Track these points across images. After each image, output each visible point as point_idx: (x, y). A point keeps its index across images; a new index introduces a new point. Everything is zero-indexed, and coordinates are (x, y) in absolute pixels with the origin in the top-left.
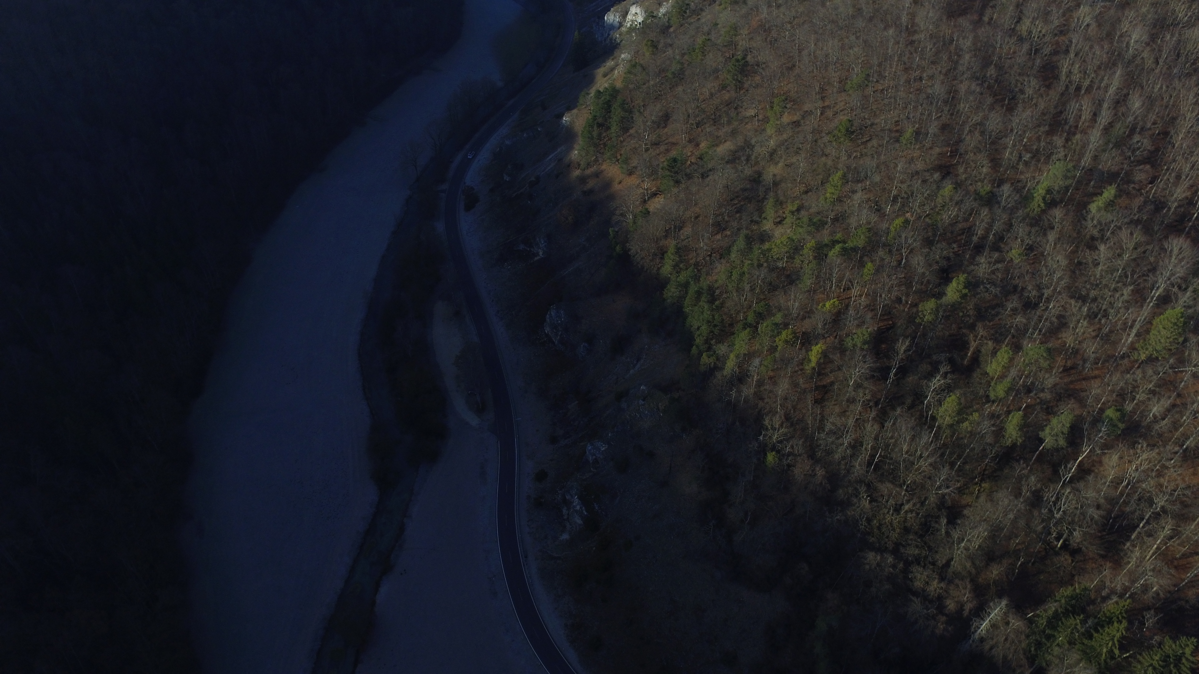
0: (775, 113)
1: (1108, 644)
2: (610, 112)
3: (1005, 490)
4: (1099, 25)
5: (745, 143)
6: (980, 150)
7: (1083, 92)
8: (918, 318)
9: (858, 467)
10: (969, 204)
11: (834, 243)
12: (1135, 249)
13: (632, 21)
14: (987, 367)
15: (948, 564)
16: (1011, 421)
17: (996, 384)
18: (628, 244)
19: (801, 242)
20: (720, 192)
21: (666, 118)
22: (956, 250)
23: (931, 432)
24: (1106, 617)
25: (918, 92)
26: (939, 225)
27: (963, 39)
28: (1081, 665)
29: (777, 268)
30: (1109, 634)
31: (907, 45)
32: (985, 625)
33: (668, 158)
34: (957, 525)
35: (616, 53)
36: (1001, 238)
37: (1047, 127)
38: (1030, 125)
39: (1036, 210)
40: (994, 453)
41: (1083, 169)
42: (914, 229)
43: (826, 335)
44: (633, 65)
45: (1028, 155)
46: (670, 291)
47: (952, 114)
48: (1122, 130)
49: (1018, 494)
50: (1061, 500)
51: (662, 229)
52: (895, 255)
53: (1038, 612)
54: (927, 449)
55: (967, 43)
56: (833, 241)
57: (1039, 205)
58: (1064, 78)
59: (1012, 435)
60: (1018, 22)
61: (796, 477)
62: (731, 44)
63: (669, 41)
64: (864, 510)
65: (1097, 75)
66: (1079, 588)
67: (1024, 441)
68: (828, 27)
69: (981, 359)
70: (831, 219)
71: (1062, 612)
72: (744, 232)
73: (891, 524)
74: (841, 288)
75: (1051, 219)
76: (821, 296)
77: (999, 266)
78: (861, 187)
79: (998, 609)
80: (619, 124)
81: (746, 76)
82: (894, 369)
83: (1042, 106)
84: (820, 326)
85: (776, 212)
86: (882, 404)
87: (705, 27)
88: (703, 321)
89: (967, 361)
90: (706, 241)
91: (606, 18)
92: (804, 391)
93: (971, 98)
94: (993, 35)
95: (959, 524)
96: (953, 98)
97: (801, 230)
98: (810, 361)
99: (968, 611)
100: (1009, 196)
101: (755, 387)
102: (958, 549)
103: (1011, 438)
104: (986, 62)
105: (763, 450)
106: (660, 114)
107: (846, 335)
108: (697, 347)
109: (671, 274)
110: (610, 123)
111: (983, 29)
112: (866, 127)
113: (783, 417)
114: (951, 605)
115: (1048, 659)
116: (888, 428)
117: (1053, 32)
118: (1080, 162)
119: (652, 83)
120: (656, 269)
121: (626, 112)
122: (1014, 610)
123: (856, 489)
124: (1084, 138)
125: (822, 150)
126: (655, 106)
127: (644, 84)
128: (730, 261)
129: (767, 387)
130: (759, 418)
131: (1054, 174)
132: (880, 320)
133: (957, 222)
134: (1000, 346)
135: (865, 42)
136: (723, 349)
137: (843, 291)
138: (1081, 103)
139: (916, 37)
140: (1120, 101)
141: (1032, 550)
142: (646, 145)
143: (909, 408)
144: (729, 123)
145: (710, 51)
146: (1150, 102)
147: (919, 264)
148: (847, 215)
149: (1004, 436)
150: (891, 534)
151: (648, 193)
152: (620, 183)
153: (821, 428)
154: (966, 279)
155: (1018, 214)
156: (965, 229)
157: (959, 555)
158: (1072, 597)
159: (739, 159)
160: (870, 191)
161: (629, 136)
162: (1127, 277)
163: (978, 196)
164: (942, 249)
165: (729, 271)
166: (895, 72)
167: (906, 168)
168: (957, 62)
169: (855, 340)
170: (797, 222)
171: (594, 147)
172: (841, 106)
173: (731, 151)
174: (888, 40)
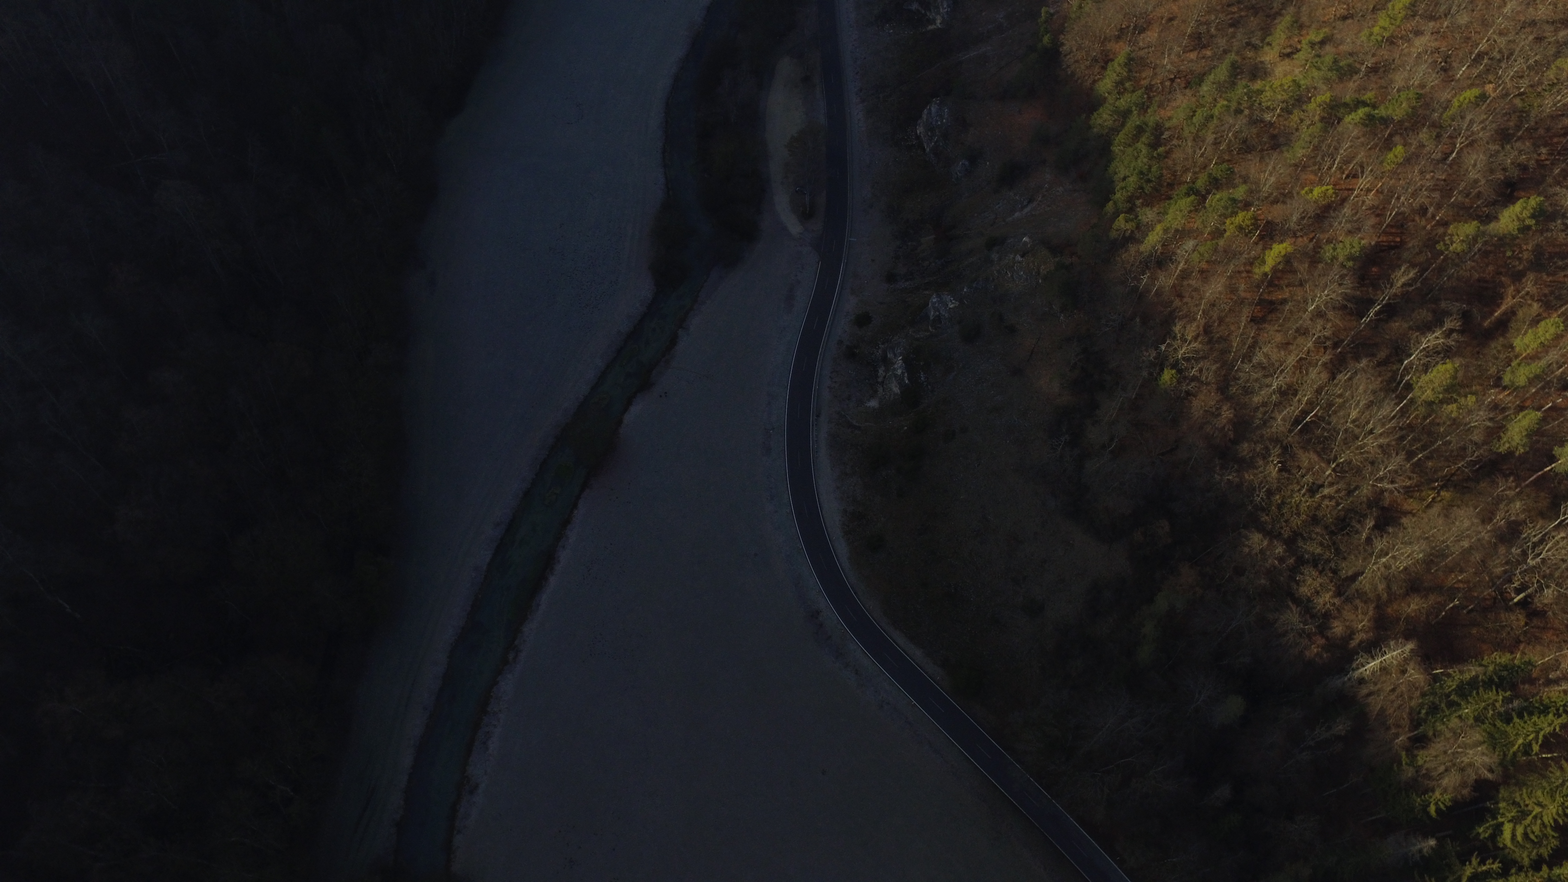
1: (1528, 735)
3: (1472, 509)
8: (1442, 243)
9: (1280, 422)
11: (1359, 103)
14: (1516, 338)
15: (1354, 578)
16: (1519, 420)
17: (1519, 365)
18: (1062, 37)
19: (1309, 91)
22: (1543, 157)
23: (1398, 404)
24: (1542, 704)
26: (1533, 114)
28: (1479, 749)
29: (1262, 121)
30: (1535, 724)
32: (1373, 664)
34: (1385, 533)
40: (1476, 457)
42: (1489, 111)
43: (1299, 234)
46: (1101, 117)
49: (1487, 518)
50: (1546, 545)
51: (1115, 26)
52: (1444, 144)
53: (1450, 671)
54: (1383, 425)
59: (1512, 439)
61: (1192, 411)
64: (1268, 478)
66: (1521, 659)
67: (1527, 453)
69: (1513, 324)
70: (1367, 67)
71: (1483, 681)
72: (1232, 57)
73: (1297, 506)
74: (1343, 173)
76: (1312, 177)
79: (1399, 651)
82: (1379, 305)
84: (1295, 219)
86: (1344, 347)
88: (1134, 169)
89: (1490, 323)
90: (1173, 57)
92: (1242, 302)
95: (1389, 533)
97: (1315, 73)
98: (1264, 262)
99: (1357, 641)
101: (1177, 279)
102: (1374, 564)
103: (1509, 443)
105: (1160, 364)
107: (1326, 242)
108: (1115, 203)
109: (1109, 93)
113: (1201, 328)
114: (1338, 628)
115: (1439, 728)
116: (1340, 381)
120: (1090, 81)
122: (1419, 658)
123: (1267, 449)
128: (1198, 94)
129: (1193, 282)
130: (1168, 321)
132: (1385, 233)
134: (1549, 314)
136: (1149, 216)
137: (1346, 178)
141: (1476, 594)
143: (1379, 364)
147: (1475, 165)
148: (1393, 66)
149: (1499, 438)
150: (1292, 519)
153: (1247, 357)
154: (1539, 205)
157: (1374, 571)
158: (1505, 667)
160: (1444, 37)
164: (1520, 151)
165: (1191, 109)
169: (1339, 250)
170: (1314, 61)
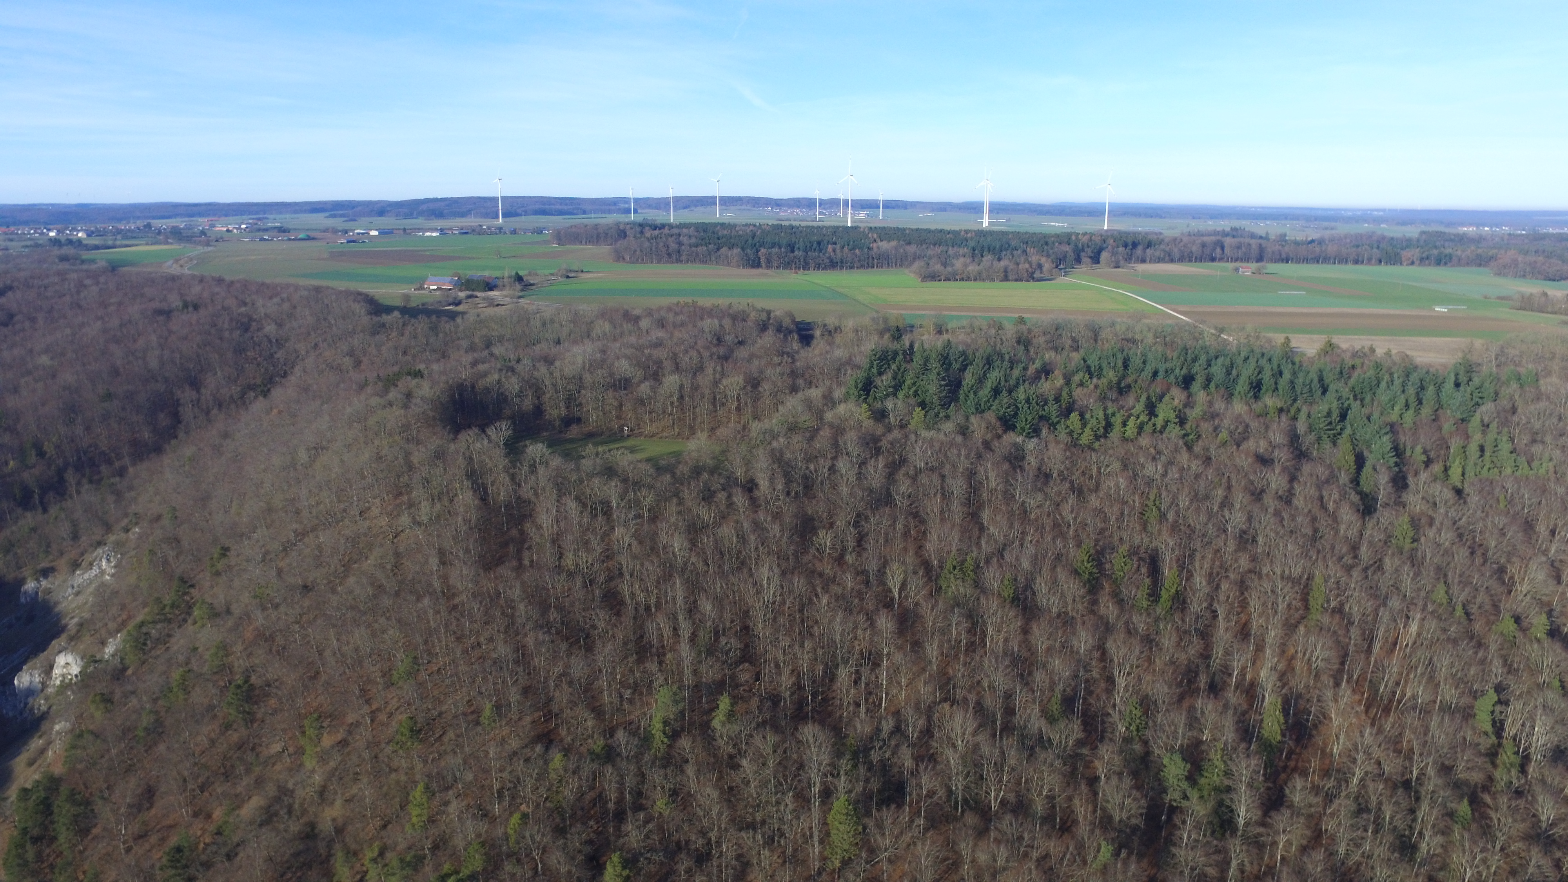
0: (311, 739)
2: (51, 813)
4: (640, 543)
5: (279, 792)
6: (575, 703)
7: (654, 610)
10: (587, 768)
12: (775, 751)
13: (63, 676)
20: (261, 870)
21: (149, 794)
22: (595, 827)
25: (481, 661)
26: (565, 805)
27: (510, 589)
31: (450, 612)
33: (167, 850)
35: (45, 726)
36: (640, 794)
37: (634, 655)
38: (617, 659)
39: (661, 748)
41: (689, 688)
42: (536, 822)
44: (77, 736)
45: (629, 692)
47: (529, 674)
48: (707, 637)
52: (527, 863)
55: (516, 592)
57: (662, 742)
58: (629, 601)
60: (560, 558)
62: (224, 669)
63: (129, 688)
65: (660, 590)
68: (347, 616)
70: (429, 849)
75: (682, 752)
77: (650, 826)
80: (71, 828)
81: (256, 703)
83: (620, 635)
85: (352, 867)
87: (180, 656)
91: (16, 682)
93: (543, 650)
94: (540, 577)
96: (523, 655)
100: (627, 743)
104: (544, 607)
106: (139, 791)
110: (54, 830)
111: (527, 574)
112: (434, 720)
117: (599, 560)
118: (683, 681)
119: (114, 752)
121: (80, 805)
124: (676, 656)
125: (388, 765)
126: (127, 782)
127: (102, 757)
131: (663, 702)
133: (582, 795)
135: (399, 621)
138: (656, 622)
139: (457, 600)
140: (692, 609)
142: (124, 843)
144: (248, 771)
145: (194, 685)
146: (719, 602)
148: (447, 836)
154: (620, 858)
155: (645, 759)
156: (595, 799)
159: (276, 814)
161: (93, 839)
162: (781, 785)
163: (594, 756)
164: (579, 834)
166: (447, 645)
168: (513, 615)
172: (394, 703)
173: (261, 808)
174: (426, 612)
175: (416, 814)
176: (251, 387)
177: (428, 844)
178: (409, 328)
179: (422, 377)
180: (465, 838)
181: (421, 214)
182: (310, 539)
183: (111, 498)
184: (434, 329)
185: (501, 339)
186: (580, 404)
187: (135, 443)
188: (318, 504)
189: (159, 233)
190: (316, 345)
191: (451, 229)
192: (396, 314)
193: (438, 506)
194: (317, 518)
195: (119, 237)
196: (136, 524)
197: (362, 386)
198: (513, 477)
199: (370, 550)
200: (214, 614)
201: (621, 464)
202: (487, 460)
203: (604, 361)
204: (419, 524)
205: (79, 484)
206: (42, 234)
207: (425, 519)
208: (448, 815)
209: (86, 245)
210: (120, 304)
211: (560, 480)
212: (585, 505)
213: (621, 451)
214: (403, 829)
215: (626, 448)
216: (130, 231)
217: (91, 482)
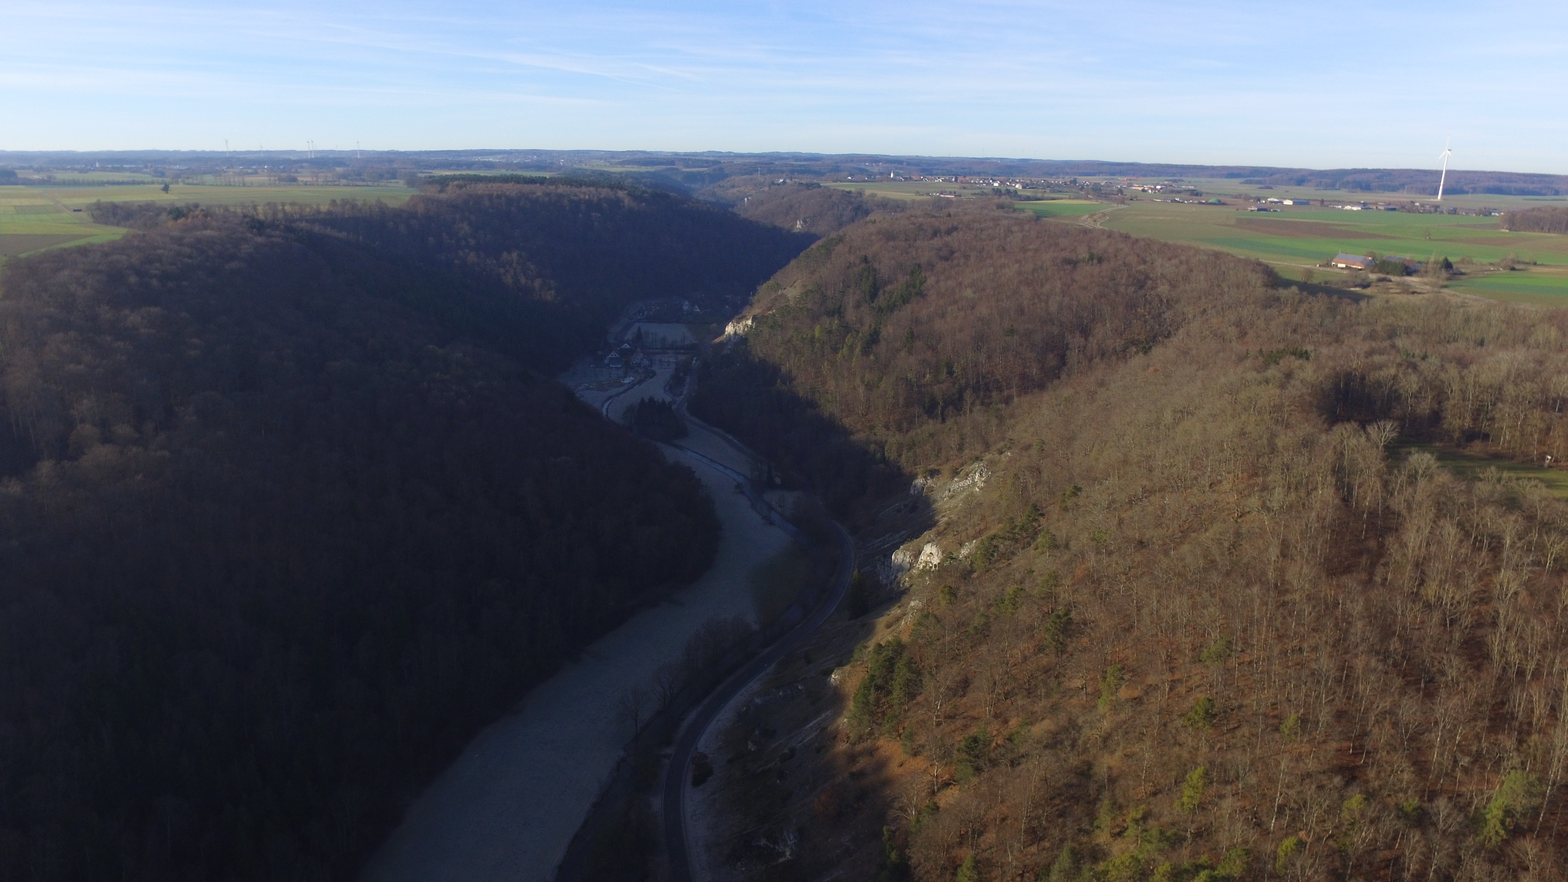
0: (1109, 686)
2: (893, 672)
4: (1532, 595)
5: (1069, 724)
6: (1395, 747)
7: (1529, 677)
10: (1389, 823)
11: (1198, 868)
13: (926, 562)
18: (907, 851)
19: (1149, 864)
20: (1035, 786)
21: (964, 685)
25: (1298, 667)
26: (1350, 851)
27: (1351, 602)
31: (1278, 607)
33: (967, 736)
35: (904, 600)
37: (1486, 721)
38: (1462, 718)
39: (1493, 839)
41: (1554, 784)
42: (1312, 855)
44: (925, 615)
45: (1467, 759)
47: (1349, 698)
51: (955, 833)
55: (1357, 607)
56: (1197, 866)
57: (1497, 833)
58: (1497, 658)
60: (1421, 585)
62: (1050, 597)
63: (972, 589)
65: (1544, 658)
68: (1173, 581)
70: (1191, 833)
72: (1069, 845)
75: (1521, 855)
78: (1232, 790)
80: (904, 689)
81: (1070, 636)
83: (1474, 693)
85: (1114, 819)
87: (1017, 573)
90: (1015, 853)
91: (893, 557)
93: (1373, 678)
94: (1390, 599)
96: (1347, 676)
97: (1149, 847)
100: (1449, 815)
104: (1387, 633)
106: (958, 679)
110: (891, 686)
111: (1376, 592)
112: (1233, 710)
117: (1470, 599)
118: (1547, 773)
119: (947, 639)
121: (914, 673)
124: (1545, 741)
125: (1174, 737)
126: (951, 667)
127: (938, 639)
131: (1511, 788)
133: (1375, 849)
135: (1223, 600)
138: (1528, 692)
139: (1288, 597)
142: (937, 717)
144: (1048, 695)
145: (1023, 603)
148: (1213, 829)
151: (937, 782)
152: (901, 765)
155: (1467, 843)
156: (1390, 860)
159: (1061, 743)
160: (1244, 797)
161: (917, 704)
163: (1402, 814)
166: (1266, 640)
167: (1292, 768)
168: (1347, 630)
170: (1143, 835)
171: (870, 715)
172: (1196, 680)
173: (1050, 732)
174: (1252, 600)
175: (1188, 795)
176: (1134, 343)
177: (1192, 829)
178: (1305, 306)
179: (1308, 359)
180: (1232, 838)
181: (1344, 185)
182: (1155, 499)
183: (994, 421)
184: (1333, 310)
185: (1408, 331)
186: (1493, 419)
187: (1023, 377)
188: (1171, 466)
189: (1082, 188)
190: (1205, 310)
191: (1376, 204)
192: (1294, 289)
193: (1293, 495)
194: (1168, 479)
195: (1048, 190)
196: (1010, 448)
197: (1241, 359)
198: (1385, 484)
199: (1212, 523)
200: (1054, 545)
201: (1529, 497)
202: (1360, 460)
203: (1537, 373)
204: (1269, 510)
205: (973, 404)
206: (989, 183)
207: (1276, 506)
208: (1220, 809)
209: (1020, 196)
210: (1036, 251)
211: (1443, 499)
212: (1467, 534)
213: (1533, 483)
214: (1172, 804)
215: (1542, 480)
216: (1058, 185)
217: (982, 404)
